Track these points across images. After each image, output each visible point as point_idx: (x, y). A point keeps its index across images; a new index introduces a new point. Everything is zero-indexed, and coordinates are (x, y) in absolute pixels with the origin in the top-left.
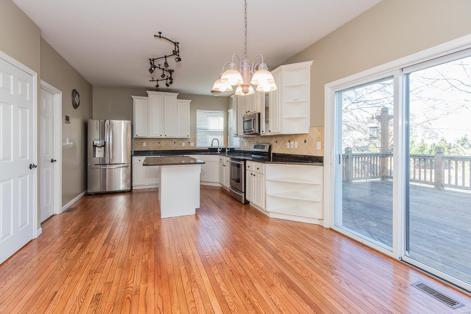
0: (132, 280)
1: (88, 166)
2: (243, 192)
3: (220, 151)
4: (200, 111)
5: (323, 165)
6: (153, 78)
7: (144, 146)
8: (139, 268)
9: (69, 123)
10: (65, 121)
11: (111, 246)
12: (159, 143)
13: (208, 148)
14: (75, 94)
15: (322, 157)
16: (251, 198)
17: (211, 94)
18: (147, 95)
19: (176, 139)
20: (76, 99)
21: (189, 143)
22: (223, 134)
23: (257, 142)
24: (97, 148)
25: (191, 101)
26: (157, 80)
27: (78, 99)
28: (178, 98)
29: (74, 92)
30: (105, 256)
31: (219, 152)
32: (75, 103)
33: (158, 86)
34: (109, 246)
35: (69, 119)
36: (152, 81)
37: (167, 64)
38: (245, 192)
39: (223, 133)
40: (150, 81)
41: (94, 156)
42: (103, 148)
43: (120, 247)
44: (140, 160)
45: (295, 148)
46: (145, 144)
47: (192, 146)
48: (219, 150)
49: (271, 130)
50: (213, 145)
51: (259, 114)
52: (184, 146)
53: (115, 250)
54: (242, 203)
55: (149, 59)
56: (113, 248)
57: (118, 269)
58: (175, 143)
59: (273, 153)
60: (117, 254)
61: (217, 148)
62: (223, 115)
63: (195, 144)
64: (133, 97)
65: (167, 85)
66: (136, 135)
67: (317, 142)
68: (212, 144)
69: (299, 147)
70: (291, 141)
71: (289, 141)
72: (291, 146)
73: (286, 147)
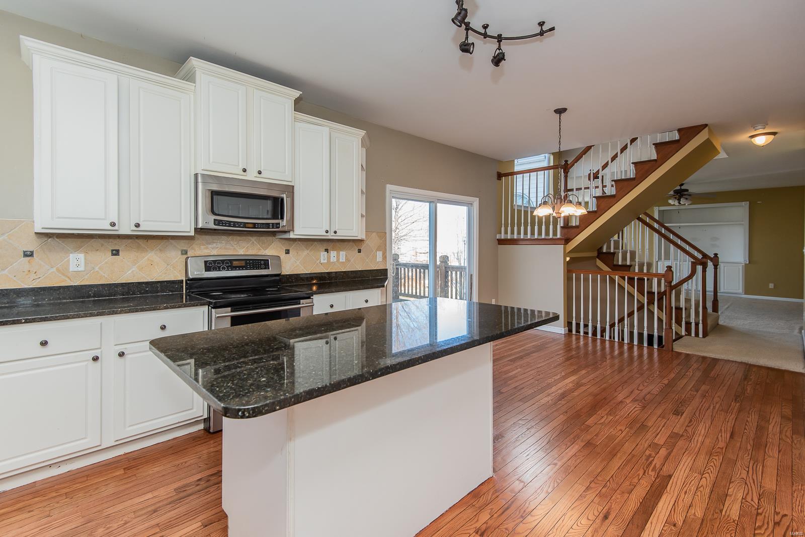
0: (636, 409)
8: (622, 413)
11: (653, 466)
30: (668, 451)
34: (658, 466)
43: (636, 454)
45: (341, 260)
53: (647, 453)
56: (651, 459)
57: (650, 424)
60: (646, 445)
67: (378, 252)
69: (347, 260)
70: (333, 251)
71: (327, 250)
72: (329, 258)
73: (319, 261)
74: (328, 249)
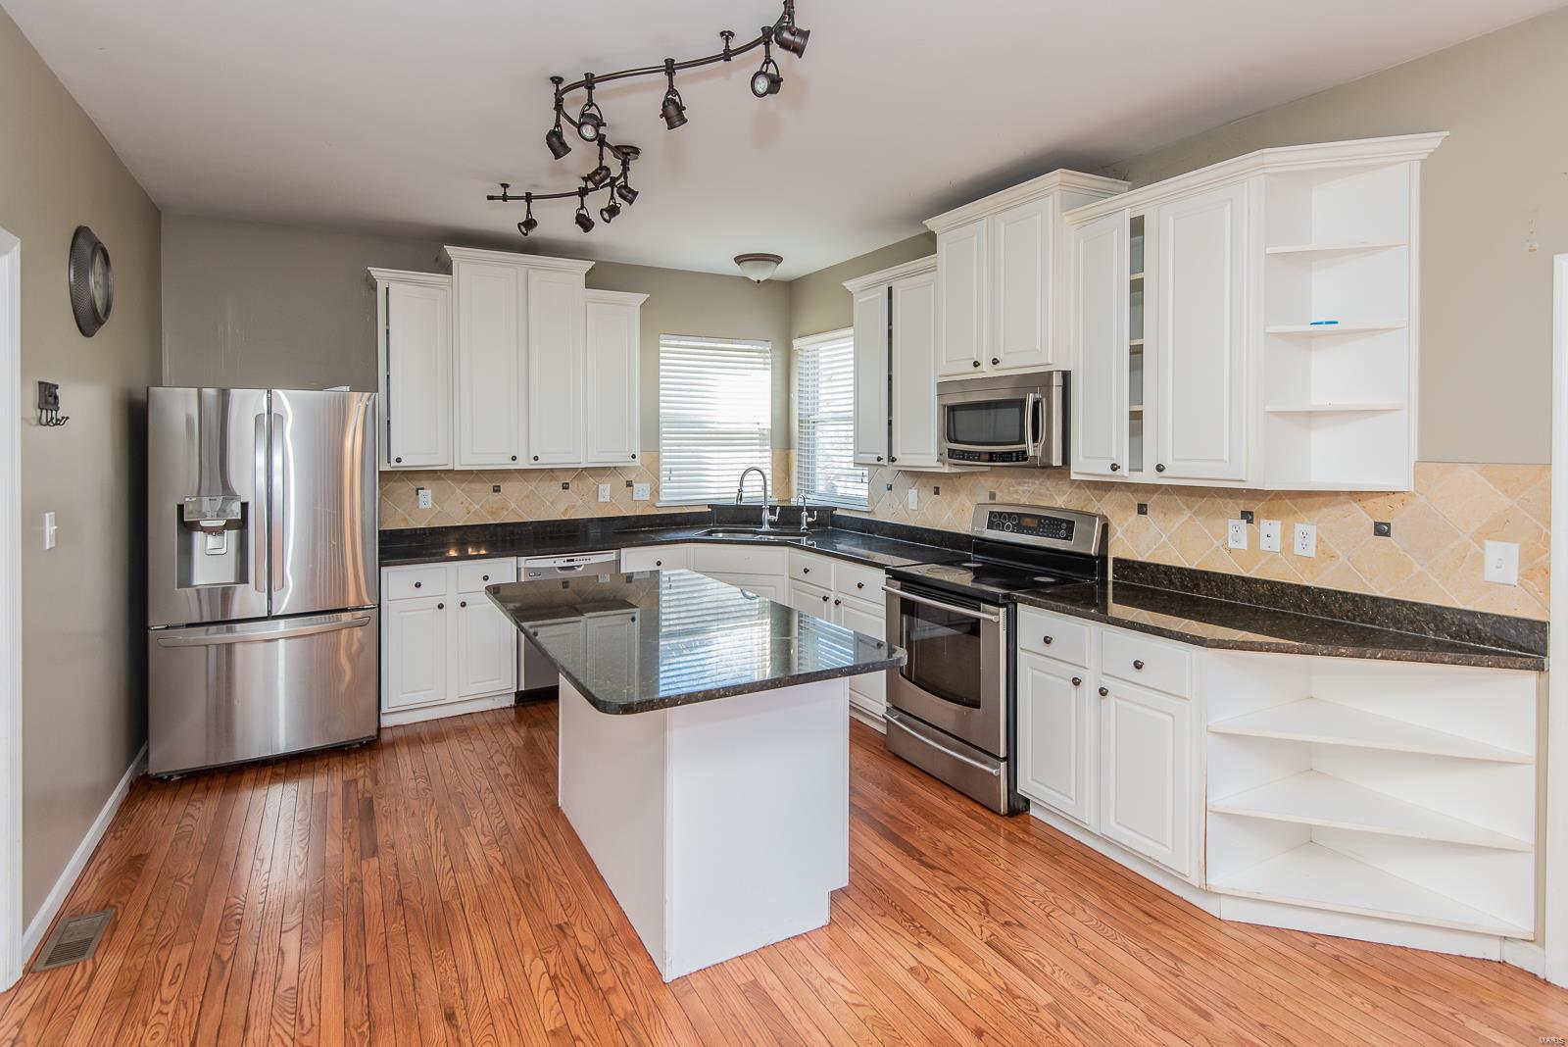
1: (150, 632)
2: (1004, 759)
3: (771, 523)
4: (676, 343)
5: (1540, 668)
6: (505, 186)
7: (422, 506)
9: (58, 423)
10: (34, 413)
12: (497, 489)
13: (709, 506)
14: (88, 251)
15: (1542, 627)
16: (1066, 800)
17: (736, 270)
18: (446, 267)
19: (570, 473)
20: (94, 280)
21: (629, 484)
22: (768, 442)
23: (993, 496)
24: (198, 536)
25: (648, 296)
26: (529, 198)
27: (100, 279)
28: (593, 281)
29: (80, 241)
31: (766, 528)
32: (86, 304)
33: (530, 224)
35: (56, 398)
36: (498, 198)
37: (680, 109)
38: (1011, 759)
39: (769, 436)
40: (490, 198)
41: (186, 580)
42: (231, 536)
44: (418, 585)
45: (1298, 550)
46: (426, 498)
47: (638, 502)
48: (766, 516)
49: (1168, 462)
50: (744, 495)
51: (1066, 376)
52: (606, 501)
54: (997, 813)
55: (552, 79)
58: (566, 487)
59: (1116, 560)
61: (760, 509)
62: (769, 361)
63: (656, 491)
64: (376, 272)
65: (585, 223)
66: (393, 457)
67: (1489, 544)
68: (740, 491)
69: (1324, 552)
70: (1268, 518)
71: (1247, 516)
72: (1254, 540)
73: (1221, 542)
74: (1251, 513)
